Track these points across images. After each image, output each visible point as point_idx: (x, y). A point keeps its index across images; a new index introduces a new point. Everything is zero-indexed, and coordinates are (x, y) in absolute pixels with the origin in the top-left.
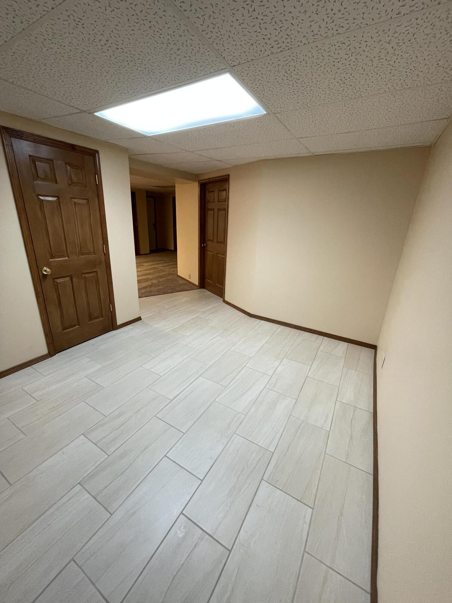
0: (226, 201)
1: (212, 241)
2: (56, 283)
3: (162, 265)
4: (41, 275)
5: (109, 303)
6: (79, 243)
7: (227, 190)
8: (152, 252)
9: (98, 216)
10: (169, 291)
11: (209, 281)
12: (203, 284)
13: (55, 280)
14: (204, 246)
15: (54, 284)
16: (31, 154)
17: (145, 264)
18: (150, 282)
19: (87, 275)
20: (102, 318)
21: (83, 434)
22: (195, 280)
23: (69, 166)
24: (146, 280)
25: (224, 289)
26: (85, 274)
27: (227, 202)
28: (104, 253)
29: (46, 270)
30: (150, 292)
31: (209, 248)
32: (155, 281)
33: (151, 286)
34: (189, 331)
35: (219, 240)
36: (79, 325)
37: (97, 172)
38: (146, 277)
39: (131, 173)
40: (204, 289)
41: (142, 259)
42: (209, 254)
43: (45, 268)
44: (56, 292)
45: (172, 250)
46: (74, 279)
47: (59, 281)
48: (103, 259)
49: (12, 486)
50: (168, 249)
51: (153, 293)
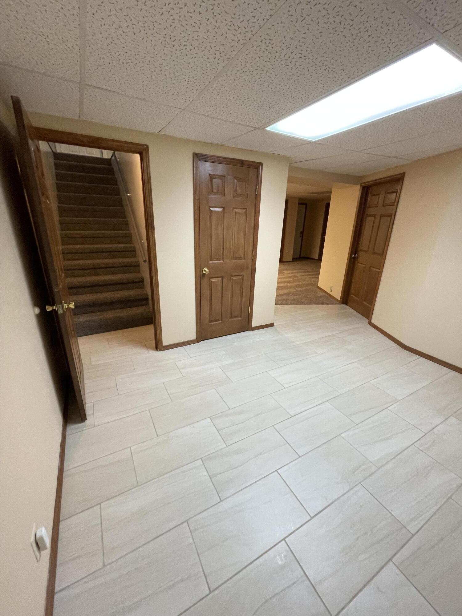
0: (394, 205)
1: (367, 251)
2: (210, 282)
3: (302, 274)
4: (201, 273)
5: (248, 305)
6: (233, 248)
7: (398, 193)
8: (295, 259)
9: (253, 224)
10: (306, 302)
11: (353, 296)
12: (345, 299)
13: (210, 279)
14: (355, 258)
15: (209, 282)
16: (211, 173)
17: (285, 272)
18: (289, 290)
19: (235, 278)
20: (240, 318)
21: (210, 417)
22: (337, 293)
23: (236, 180)
24: (284, 288)
25: (372, 310)
26: (233, 276)
27: (395, 207)
28: (252, 259)
29: (206, 271)
30: (287, 300)
31: (360, 259)
32: (293, 290)
33: (287, 294)
34: (321, 349)
35: (376, 251)
36: (222, 321)
37: (258, 183)
38: (285, 285)
39: (289, 181)
40: (347, 305)
41: (285, 266)
42: (360, 266)
43: (205, 269)
44: (210, 290)
45: (316, 260)
46: (224, 280)
47: (213, 280)
48: (250, 264)
49: (159, 437)
50: (311, 257)
51: (289, 302)
